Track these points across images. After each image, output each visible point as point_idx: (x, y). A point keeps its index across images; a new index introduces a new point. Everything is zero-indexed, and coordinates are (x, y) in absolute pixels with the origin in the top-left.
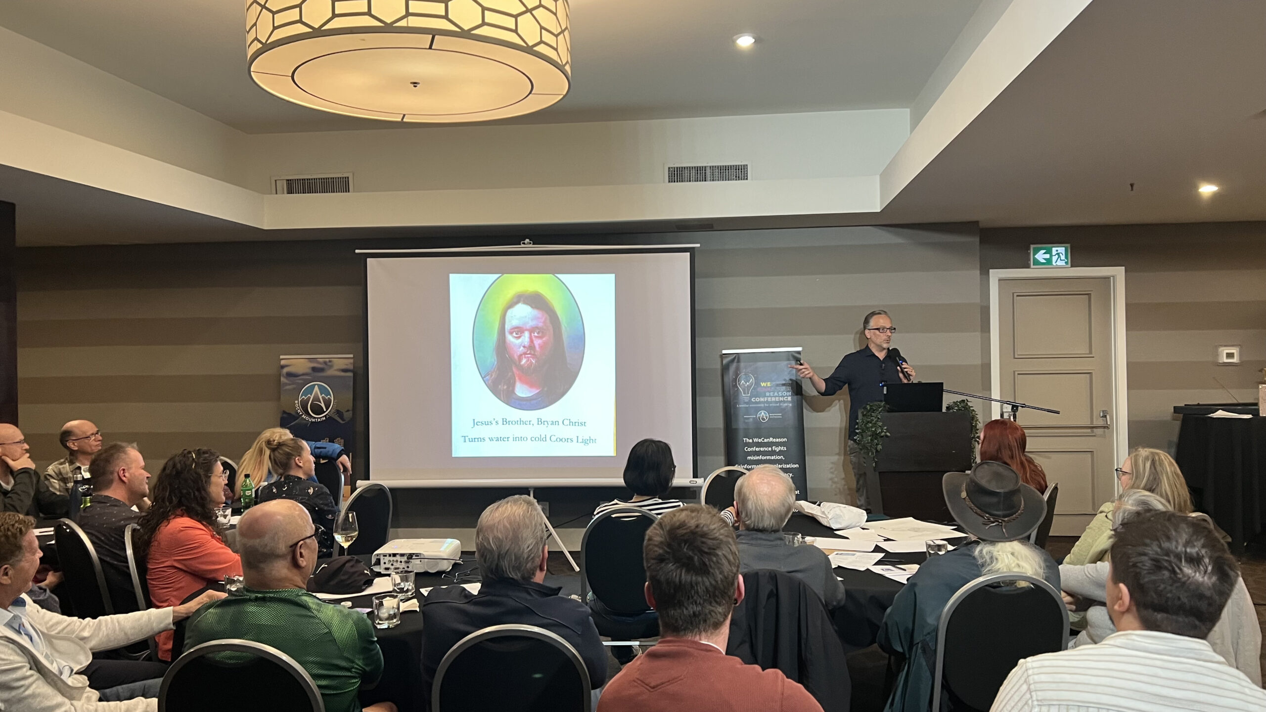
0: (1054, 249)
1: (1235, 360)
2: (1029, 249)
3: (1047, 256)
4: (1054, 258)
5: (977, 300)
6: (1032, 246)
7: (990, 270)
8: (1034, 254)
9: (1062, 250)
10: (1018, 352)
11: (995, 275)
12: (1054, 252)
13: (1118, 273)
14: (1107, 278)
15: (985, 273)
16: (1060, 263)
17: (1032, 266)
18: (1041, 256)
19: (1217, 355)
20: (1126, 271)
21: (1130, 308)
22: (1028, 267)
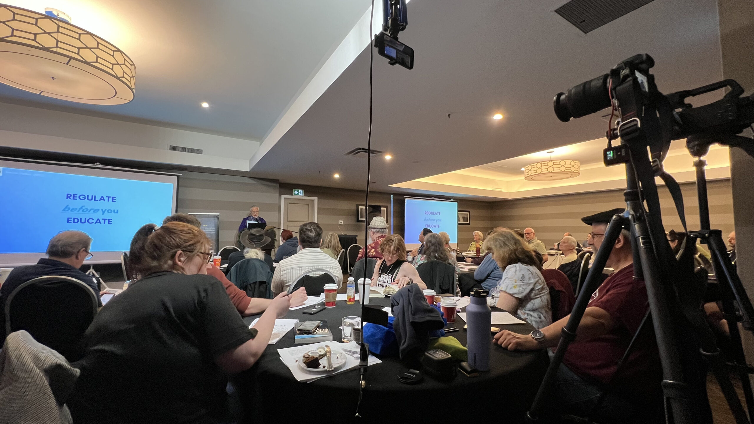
0: (300, 191)
1: (342, 224)
2: (293, 190)
3: (298, 192)
4: (300, 193)
5: (277, 202)
6: (294, 189)
7: (282, 195)
8: (294, 191)
9: (302, 191)
10: (289, 220)
11: (283, 196)
12: (300, 192)
13: (316, 199)
14: (313, 200)
15: (280, 196)
16: (302, 195)
17: (293, 195)
18: (296, 192)
19: (338, 222)
20: (318, 199)
21: (318, 208)
22: (292, 195)
